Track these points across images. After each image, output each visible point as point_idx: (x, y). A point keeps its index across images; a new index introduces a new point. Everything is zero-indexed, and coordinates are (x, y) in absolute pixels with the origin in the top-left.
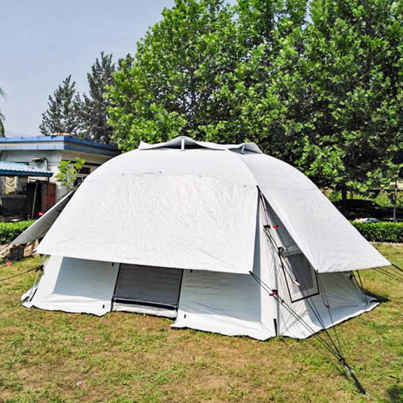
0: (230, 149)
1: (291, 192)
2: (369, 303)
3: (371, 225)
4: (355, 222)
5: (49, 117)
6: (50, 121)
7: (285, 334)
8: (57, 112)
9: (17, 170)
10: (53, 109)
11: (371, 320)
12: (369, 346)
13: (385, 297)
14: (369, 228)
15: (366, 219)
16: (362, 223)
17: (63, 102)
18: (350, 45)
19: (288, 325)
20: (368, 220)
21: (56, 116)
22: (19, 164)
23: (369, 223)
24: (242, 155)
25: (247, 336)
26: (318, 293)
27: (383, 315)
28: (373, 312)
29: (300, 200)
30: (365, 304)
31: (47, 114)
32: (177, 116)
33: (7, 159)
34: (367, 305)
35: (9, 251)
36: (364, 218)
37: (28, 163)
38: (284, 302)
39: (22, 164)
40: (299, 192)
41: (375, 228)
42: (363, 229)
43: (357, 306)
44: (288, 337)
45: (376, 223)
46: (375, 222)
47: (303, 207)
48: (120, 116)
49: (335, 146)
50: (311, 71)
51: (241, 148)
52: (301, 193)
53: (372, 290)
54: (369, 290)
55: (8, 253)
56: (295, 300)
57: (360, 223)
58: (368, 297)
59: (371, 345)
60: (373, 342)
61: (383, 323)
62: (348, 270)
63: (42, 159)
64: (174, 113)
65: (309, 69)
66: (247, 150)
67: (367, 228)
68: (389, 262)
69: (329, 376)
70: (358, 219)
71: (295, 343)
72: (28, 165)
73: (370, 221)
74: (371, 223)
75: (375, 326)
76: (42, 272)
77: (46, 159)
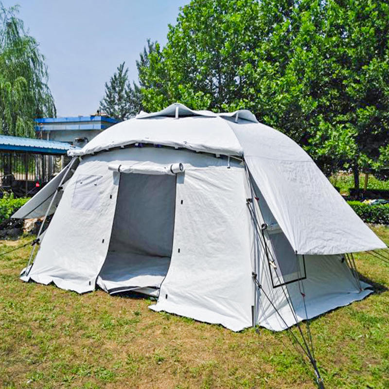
0: (221, 117)
1: (281, 163)
2: (363, 290)
3: (380, 207)
4: (364, 203)
5: (106, 105)
6: (107, 108)
7: (262, 325)
8: (112, 99)
9: (58, 148)
10: (109, 96)
11: (361, 310)
12: (352, 343)
13: (382, 284)
14: (378, 210)
15: (374, 201)
16: (370, 204)
17: (117, 89)
18: (368, 17)
19: (267, 314)
20: (376, 201)
21: (112, 103)
22: (64, 144)
23: (377, 205)
24: (235, 124)
25: (220, 325)
26: (305, 278)
27: (375, 305)
28: (365, 301)
29: (290, 171)
30: (358, 292)
31: (104, 102)
32: (202, 96)
33: (55, 139)
34: (360, 293)
35: (34, 225)
36: (372, 199)
37: (72, 142)
38: (261, 288)
39: (67, 144)
40: (291, 164)
41: (383, 210)
42: (371, 210)
43: (349, 293)
44: (264, 328)
45: (385, 205)
46: (383, 204)
47: (292, 180)
48: (152, 98)
49: (347, 125)
50: (327, 48)
51: (234, 116)
52: (293, 164)
53: (369, 276)
54: (366, 276)
55: (33, 227)
56: (277, 285)
57: (369, 204)
58: (362, 283)
59: (354, 342)
60: (357, 338)
61: (373, 314)
62: (340, 253)
63: (83, 138)
64: (200, 93)
65: (325, 46)
66: (242, 119)
67: (375, 210)
68: (385, 245)
69: (295, 381)
70: (367, 200)
71: (271, 336)
72: (72, 144)
73: (378, 202)
74: (379, 205)
75: (362, 319)
76: (38, 246)
77: (87, 139)
